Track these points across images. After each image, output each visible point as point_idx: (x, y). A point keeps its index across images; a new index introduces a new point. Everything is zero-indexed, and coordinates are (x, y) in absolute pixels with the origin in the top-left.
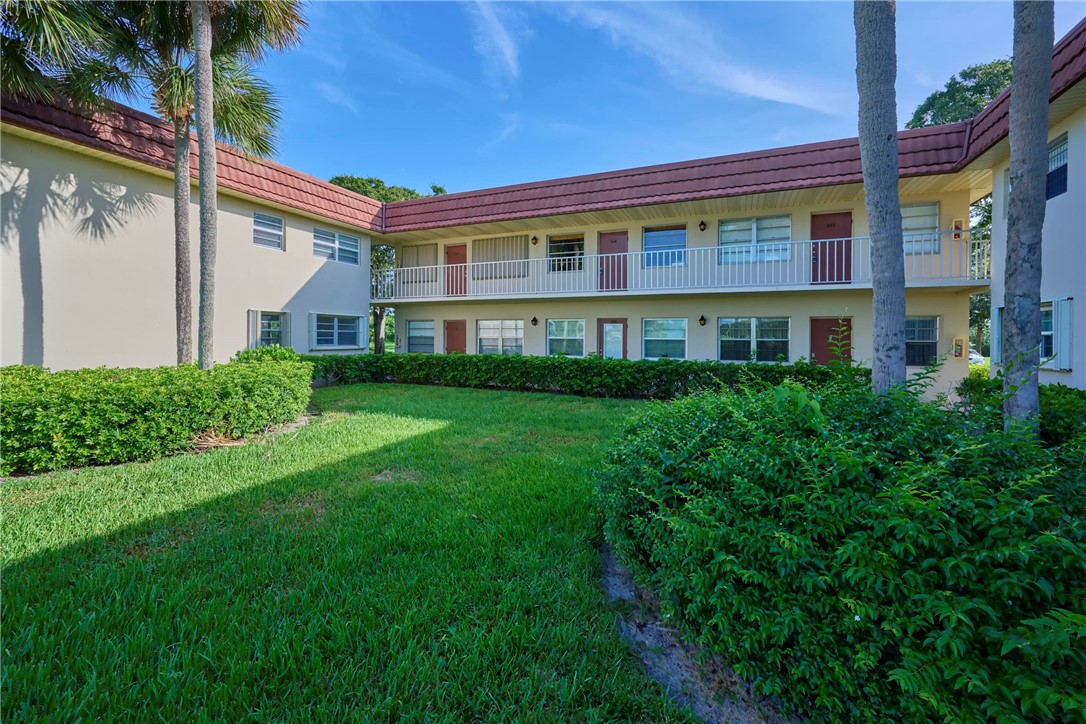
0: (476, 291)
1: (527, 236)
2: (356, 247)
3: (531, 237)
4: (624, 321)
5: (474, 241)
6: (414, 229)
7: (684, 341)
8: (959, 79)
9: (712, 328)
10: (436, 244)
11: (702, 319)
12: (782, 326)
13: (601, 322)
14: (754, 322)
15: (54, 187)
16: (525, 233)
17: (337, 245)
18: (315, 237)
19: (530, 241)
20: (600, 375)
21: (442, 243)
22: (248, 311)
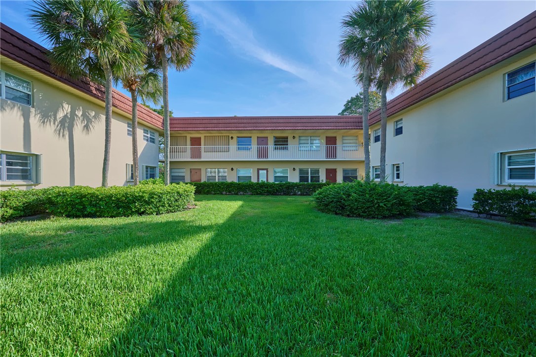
0: (205, 157)
1: (229, 136)
2: (154, 136)
3: (230, 137)
4: (267, 170)
5: (205, 136)
6: (180, 130)
7: (287, 177)
8: (359, 95)
9: (297, 172)
10: (186, 136)
11: (294, 169)
12: (317, 171)
13: (258, 170)
14: (309, 170)
15: (77, 113)
16: (228, 135)
17: (149, 136)
18: (144, 132)
19: (230, 139)
20: (267, 188)
21: (189, 136)
22: (126, 164)
